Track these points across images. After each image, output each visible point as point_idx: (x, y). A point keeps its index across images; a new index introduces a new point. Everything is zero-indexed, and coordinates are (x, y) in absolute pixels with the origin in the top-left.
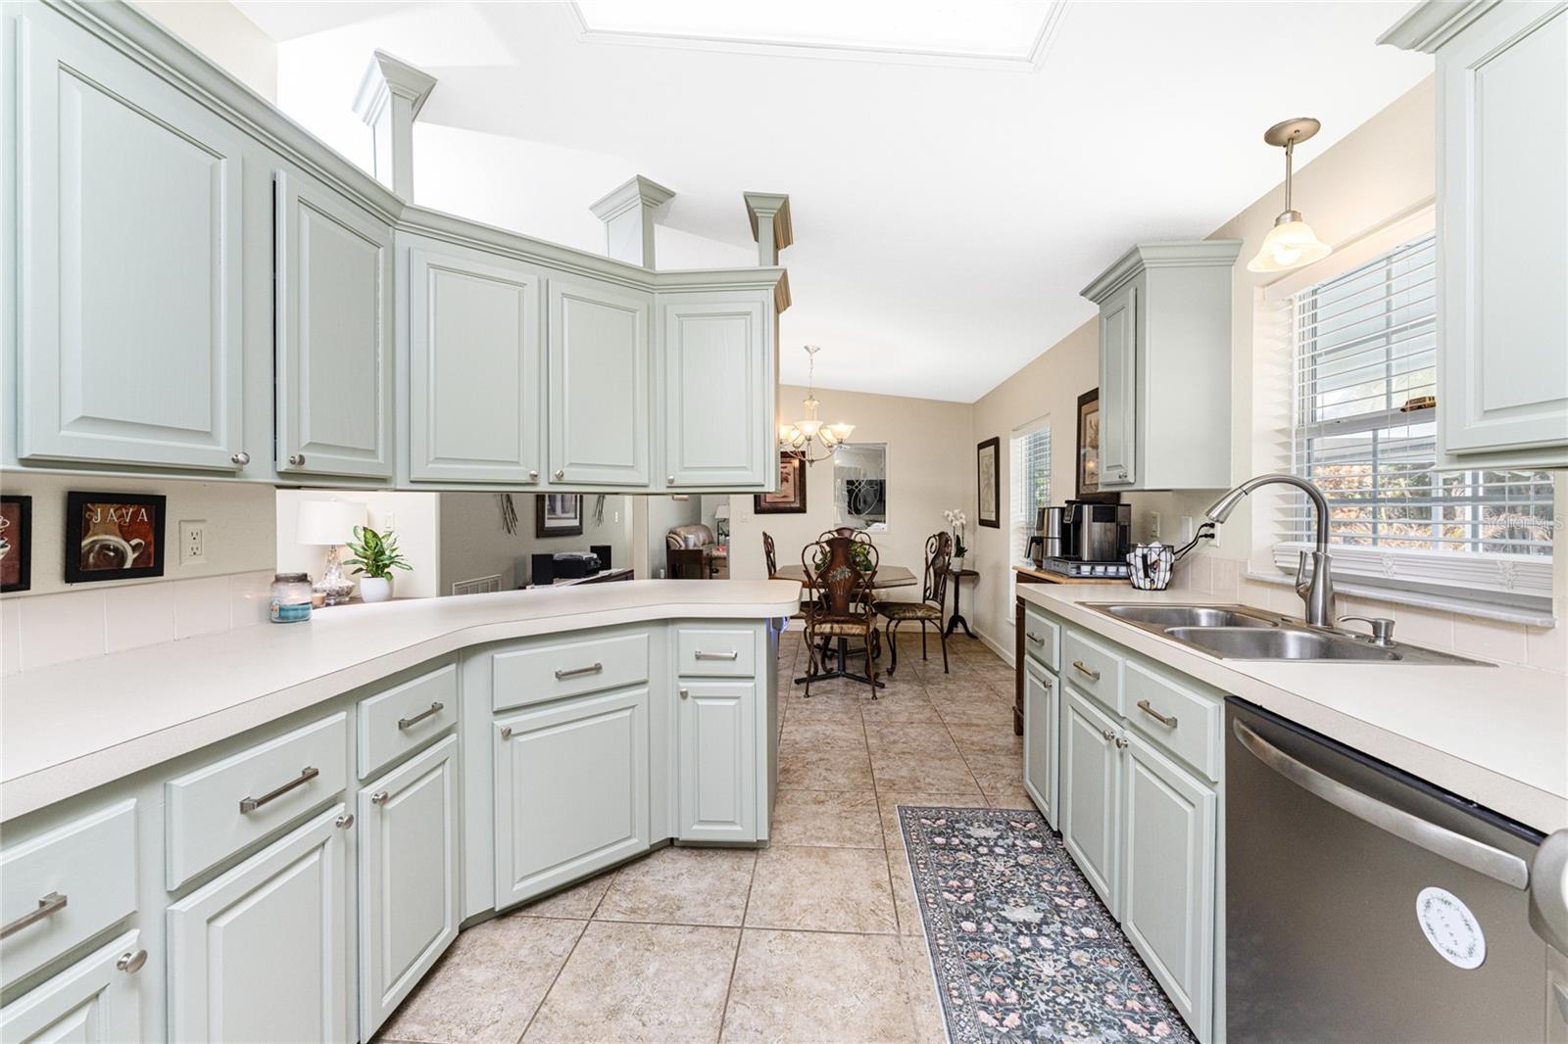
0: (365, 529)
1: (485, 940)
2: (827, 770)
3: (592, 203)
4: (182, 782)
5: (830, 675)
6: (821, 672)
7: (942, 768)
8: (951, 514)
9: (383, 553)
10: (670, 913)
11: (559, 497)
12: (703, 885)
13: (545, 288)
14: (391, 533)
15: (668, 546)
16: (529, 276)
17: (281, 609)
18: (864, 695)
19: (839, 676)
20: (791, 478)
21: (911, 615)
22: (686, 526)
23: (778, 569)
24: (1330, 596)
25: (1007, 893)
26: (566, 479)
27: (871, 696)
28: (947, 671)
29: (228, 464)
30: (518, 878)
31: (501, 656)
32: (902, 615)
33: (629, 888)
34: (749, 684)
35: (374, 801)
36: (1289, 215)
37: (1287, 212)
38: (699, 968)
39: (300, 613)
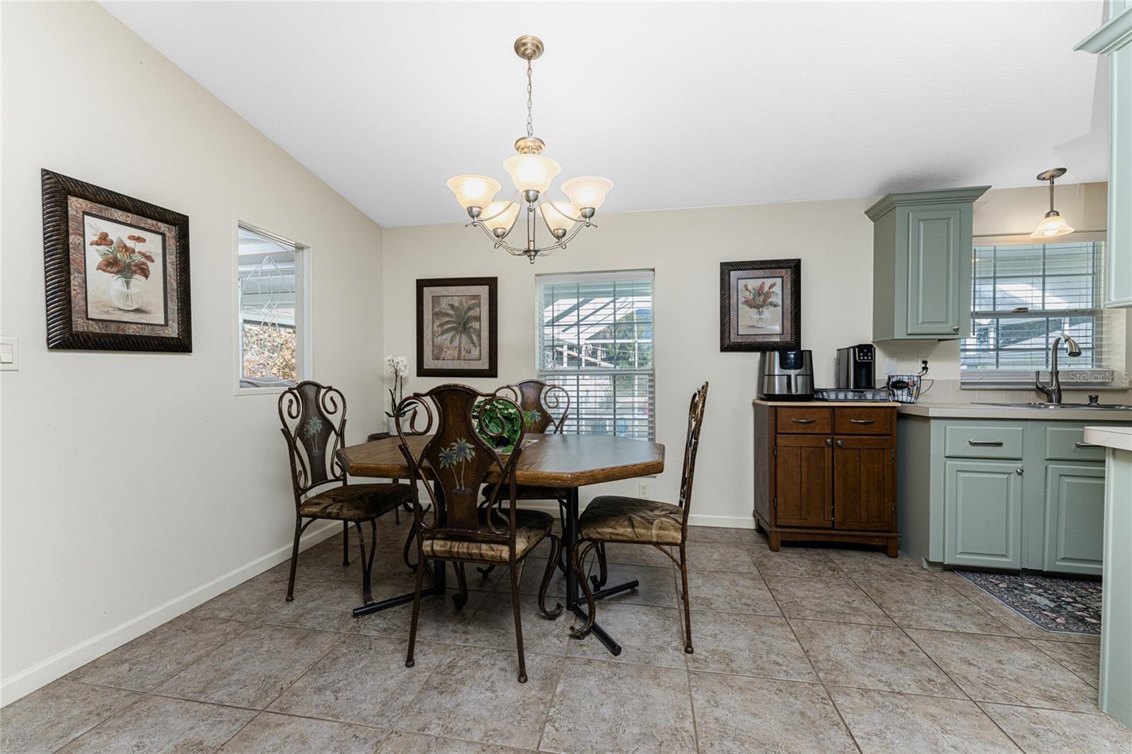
36: (1054, 213)
37: (1051, 211)
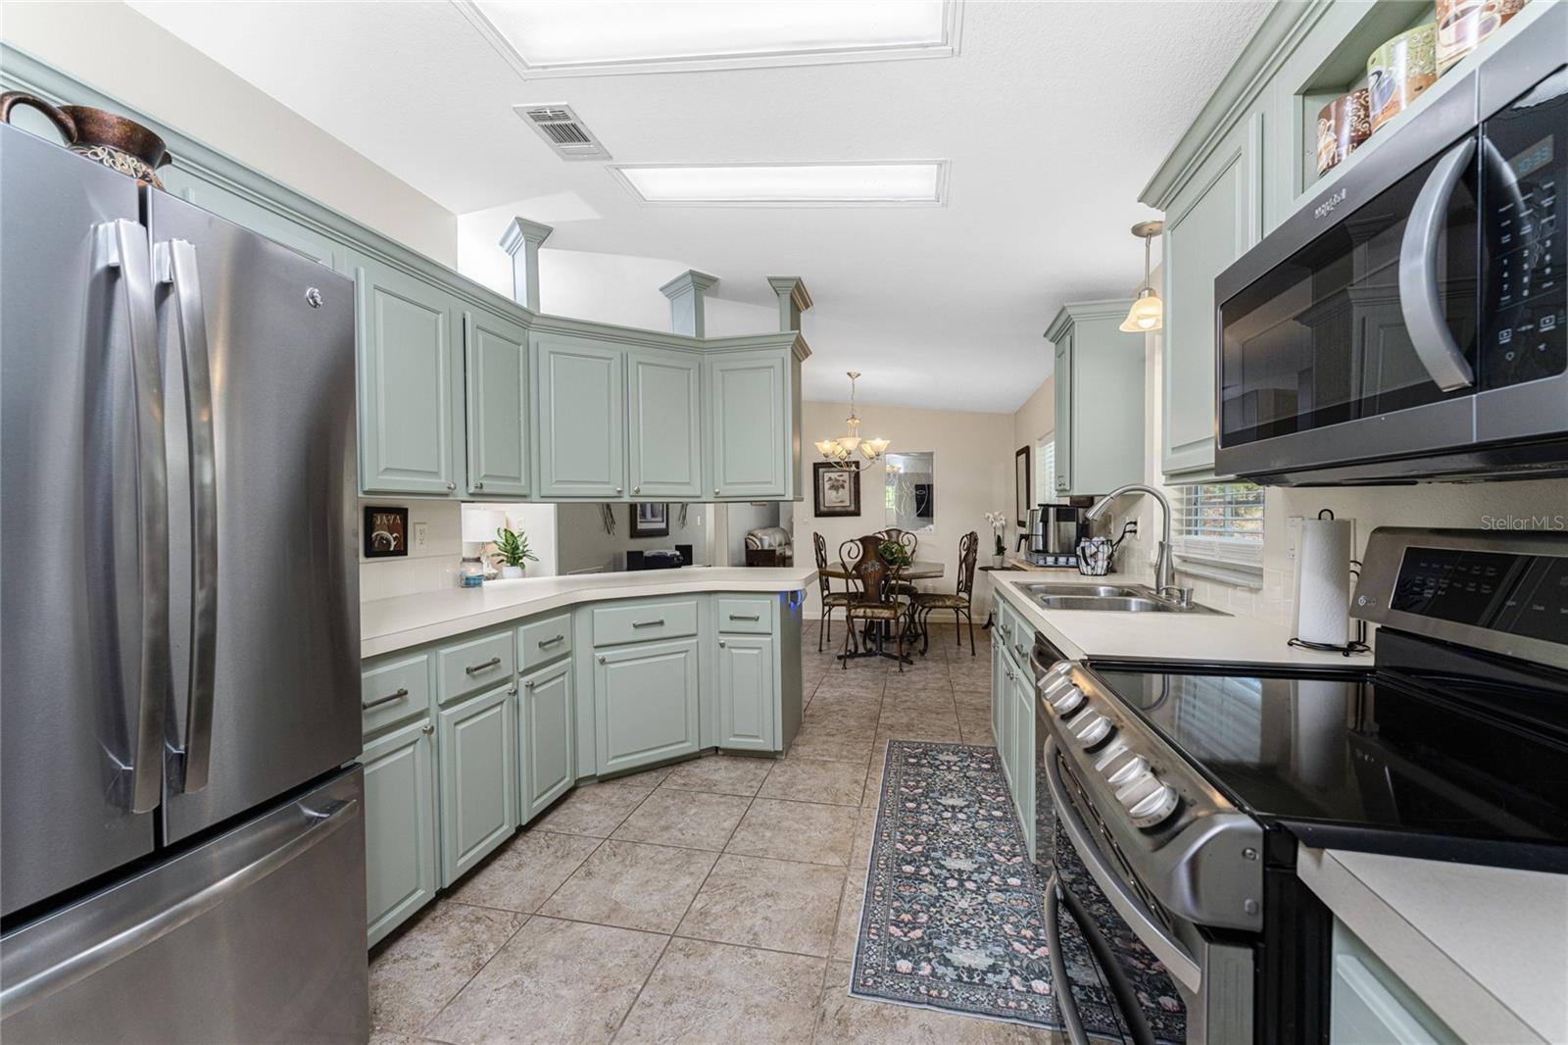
0: (506, 530)
1: (590, 792)
2: (843, 716)
3: (661, 286)
4: (444, 651)
5: (869, 653)
6: (861, 650)
7: (936, 719)
8: (991, 516)
9: (518, 548)
10: (710, 787)
11: (649, 507)
12: (733, 775)
13: (624, 358)
14: (523, 533)
15: (747, 546)
16: (614, 351)
17: (467, 579)
18: (893, 669)
19: (876, 655)
20: (847, 485)
21: (940, 604)
22: (765, 528)
23: (828, 563)
24: (1170, 572)
25: (947, 790)
26: (641, 493)
27: (898, 669)
28: (973, 654)
29: (445, 490)
30: (610, 757)
31: (598, 610)
32: (932, 604)
33: (684, 773)
34: (768, 639)
35: (527, 686)
36: (1147, 292)
37: (1145, 289)
38: (722, 814)
39: (477, 582)
